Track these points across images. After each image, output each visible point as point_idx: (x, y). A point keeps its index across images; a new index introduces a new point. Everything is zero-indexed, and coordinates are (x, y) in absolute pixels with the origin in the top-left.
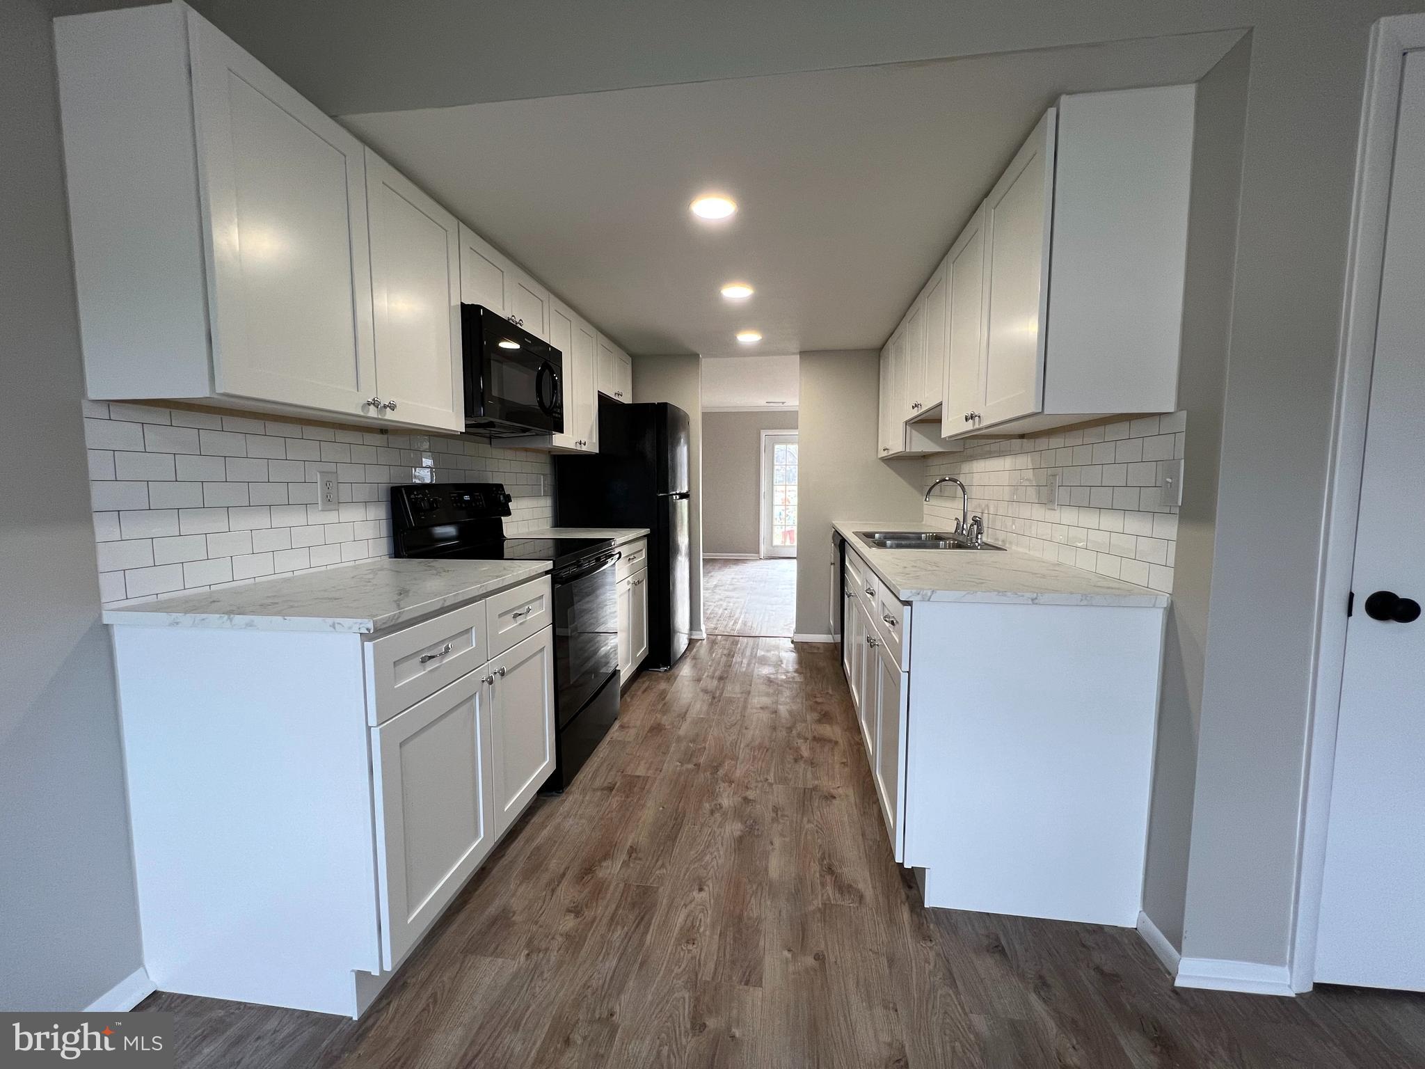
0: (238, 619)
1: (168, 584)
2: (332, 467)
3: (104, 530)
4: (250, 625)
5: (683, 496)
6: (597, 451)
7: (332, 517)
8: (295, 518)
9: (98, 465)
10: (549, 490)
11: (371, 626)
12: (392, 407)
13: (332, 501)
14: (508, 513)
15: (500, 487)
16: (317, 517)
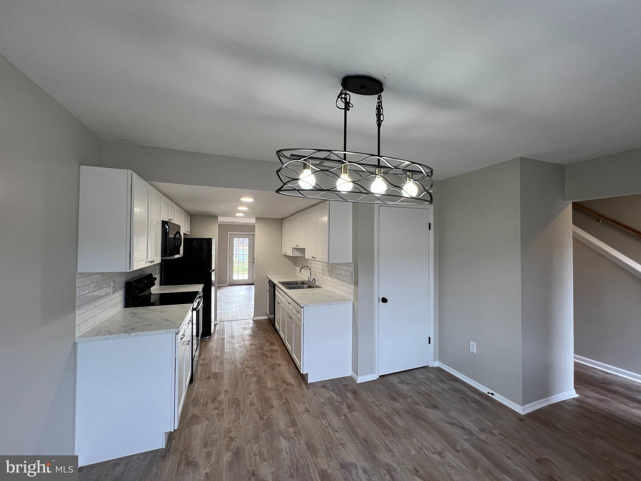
2: (115, 279)
6: (182, 256)
7: (114, 296)
10: (160, 271)
13: (114, 291)
14: (154, 285)
15: (152, 274)
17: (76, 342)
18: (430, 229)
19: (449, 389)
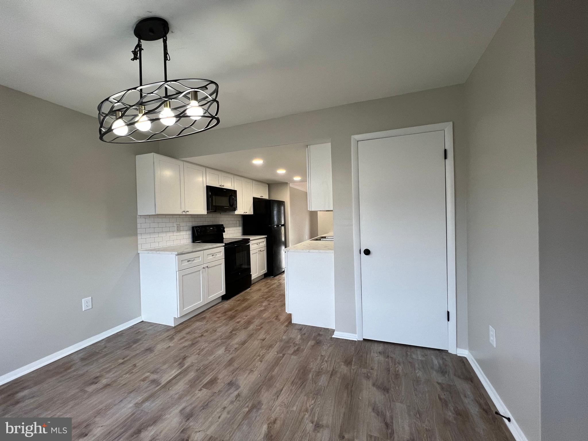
0: (158, 252)
1: (148, 246)
2: (179, 223)
3: (139, 237)
4: (159, 253)
5: (282, 225)
6: (252, 213)
7: (178, 234)
8: (171, 234)
9: (139, 226)
10: (241, 224)
11: (177, 253)
12: (188, 212)
13: (179, 230)
14: (224, 232)
15: (223, 225)
16: (175, 234)
17: (139, 253)
18: (446, 158)
19: (439, 383)
